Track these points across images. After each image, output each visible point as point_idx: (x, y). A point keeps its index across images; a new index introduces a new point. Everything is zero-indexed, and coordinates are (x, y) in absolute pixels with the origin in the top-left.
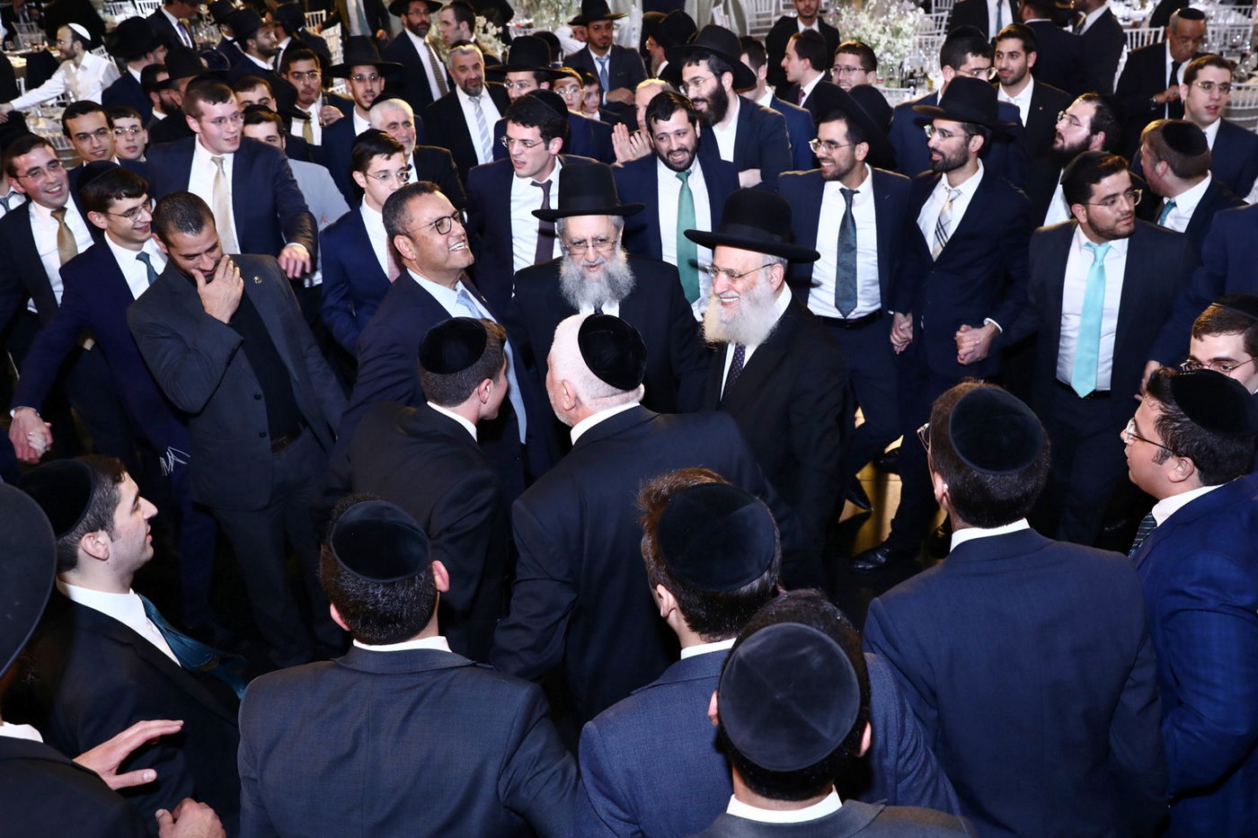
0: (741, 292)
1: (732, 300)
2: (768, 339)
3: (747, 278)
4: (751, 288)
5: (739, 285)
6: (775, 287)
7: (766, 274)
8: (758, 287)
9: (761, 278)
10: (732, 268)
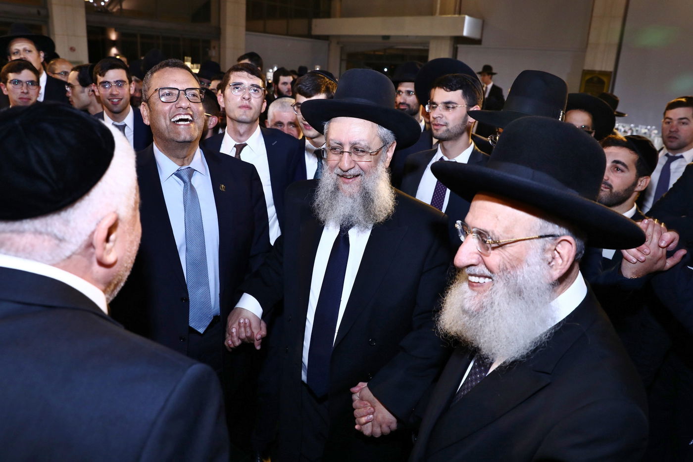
0: (495, 270)
1: (482, 280)
2: (528, 356)
3: (510, 250)
4: (513, 267)
5: (495, 258)
6: (556, 274)
7: (544, 250)
8: (526, 267)
9: (534, 252)
10: (488, 229)
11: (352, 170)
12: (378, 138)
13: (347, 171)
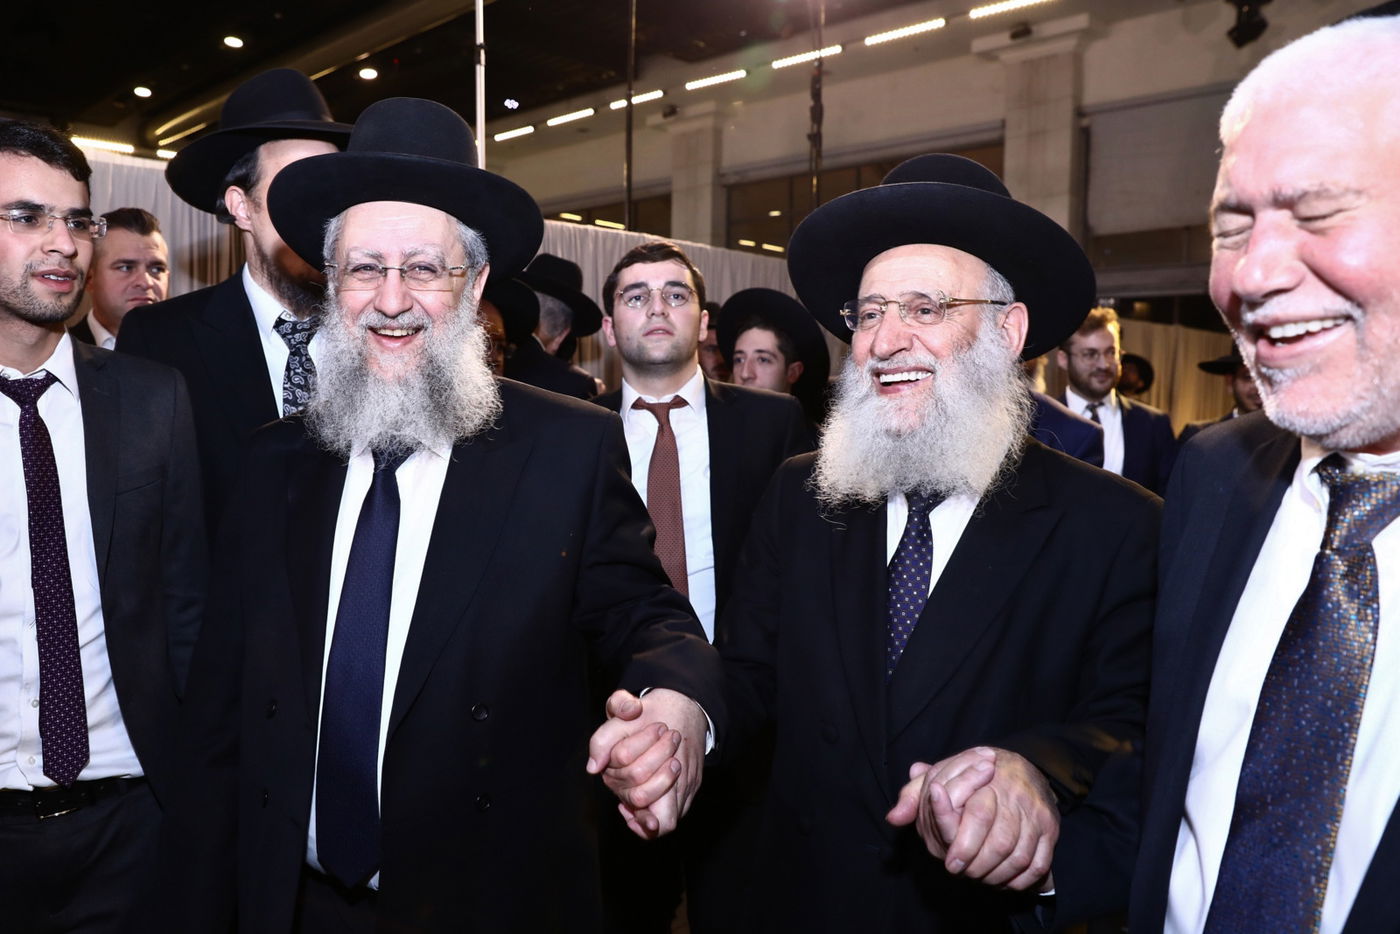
11: (407, 315)
12: (461, 246)
13: (394, 317)
